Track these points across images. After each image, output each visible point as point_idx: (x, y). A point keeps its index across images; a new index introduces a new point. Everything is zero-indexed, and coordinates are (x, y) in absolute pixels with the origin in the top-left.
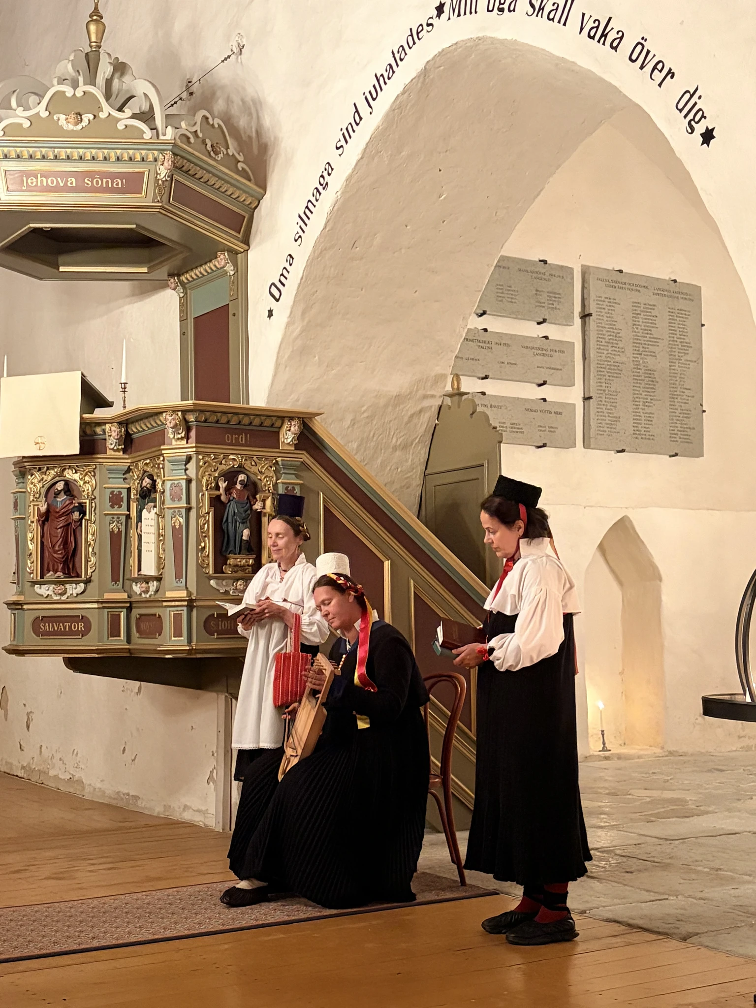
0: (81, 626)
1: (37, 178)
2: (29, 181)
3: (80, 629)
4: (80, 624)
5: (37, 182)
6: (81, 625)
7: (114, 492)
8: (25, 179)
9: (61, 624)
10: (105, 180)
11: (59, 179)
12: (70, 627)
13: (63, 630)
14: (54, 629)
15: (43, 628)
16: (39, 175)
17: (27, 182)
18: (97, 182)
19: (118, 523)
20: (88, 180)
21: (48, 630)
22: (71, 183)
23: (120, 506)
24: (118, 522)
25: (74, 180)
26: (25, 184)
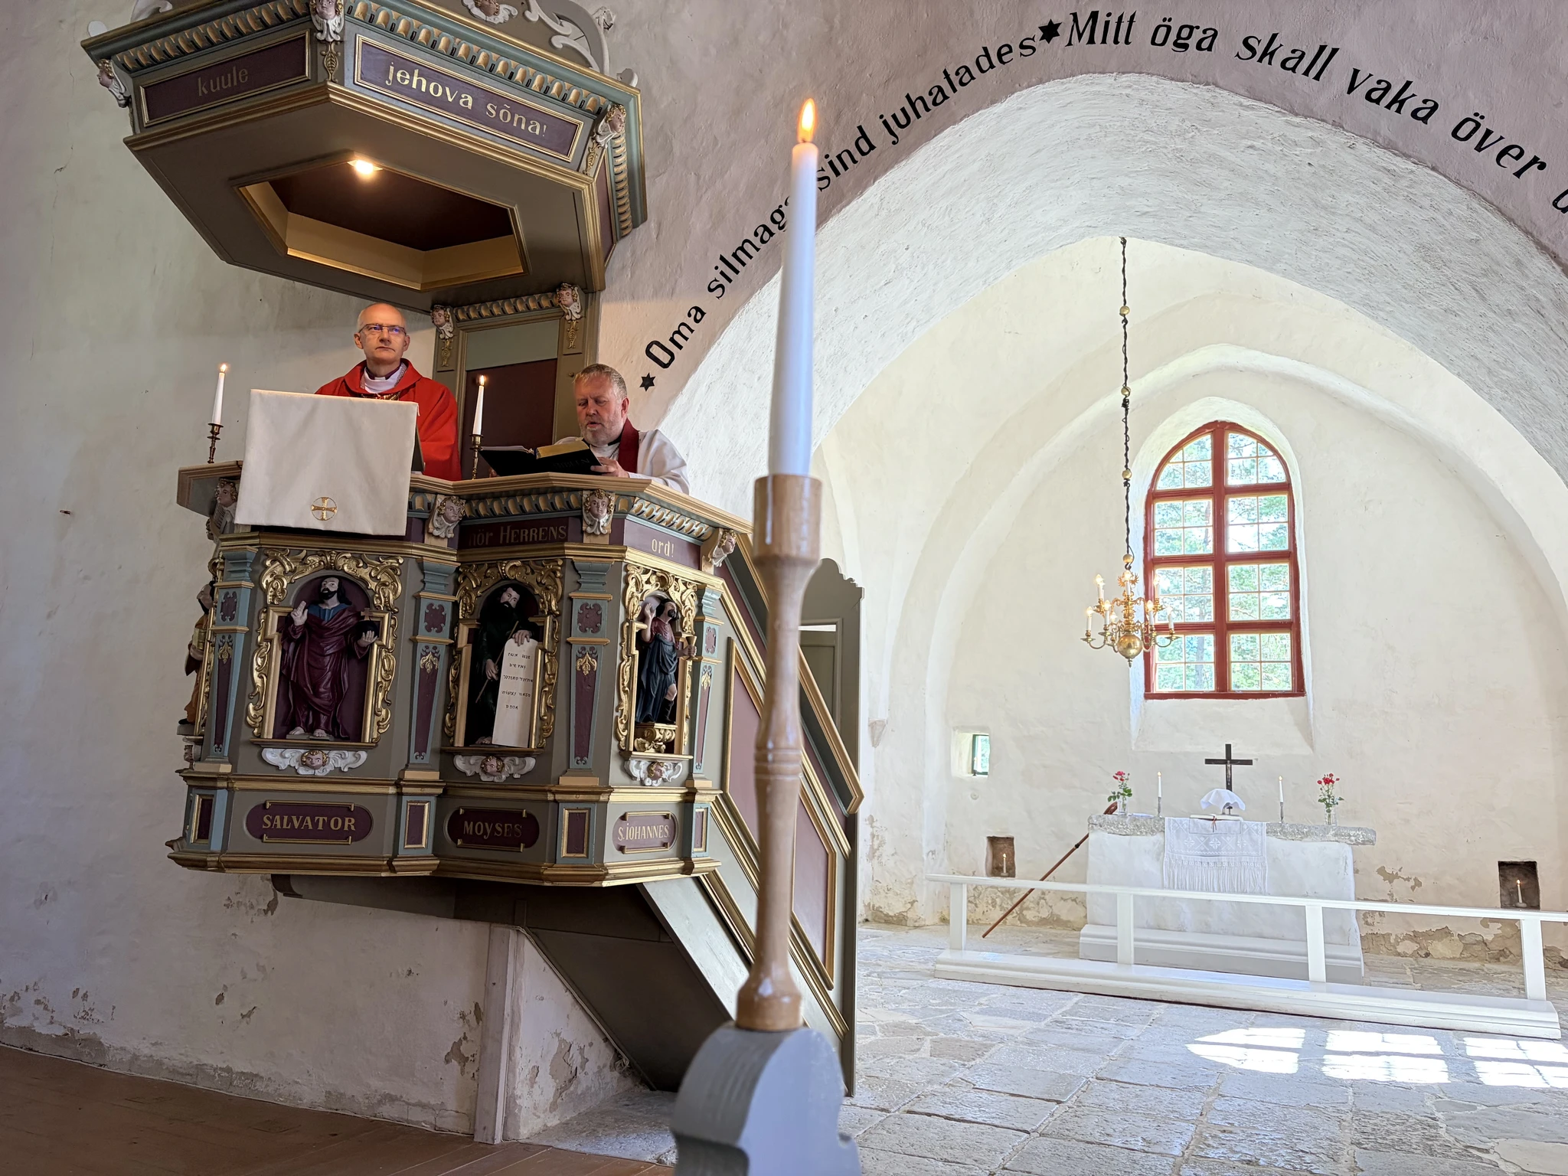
0: (349, 823)
1: (412, 75)
2: (399, 75)
3: (346, 828)
4: (347, 819)
5: (411, 81)
6: (350, 821)
7: (432, 605)
8: (392, 68)
9: (308, 818)
10: (517, 117)
11: (447, 89)
12: (326, 824)
13: (310, 827)
14: (293, 825)
15: (269, 823)
16: (416, 72)
17: (395, 77)
18: (505, 115)
19: (434, 656)
20: (491, 106)
21: (279, 826)
22: (466, 103)
23: (440, 630)
24: (433, 654)
25: (470, 99)
26: (391, 78)
